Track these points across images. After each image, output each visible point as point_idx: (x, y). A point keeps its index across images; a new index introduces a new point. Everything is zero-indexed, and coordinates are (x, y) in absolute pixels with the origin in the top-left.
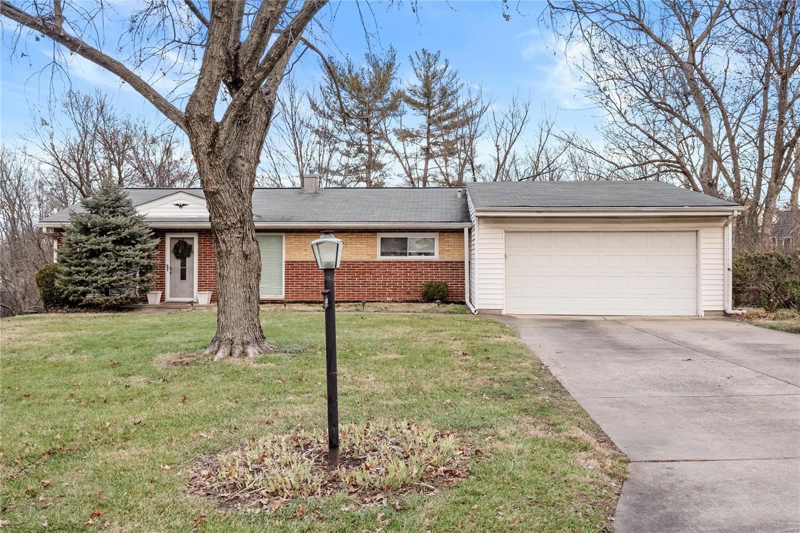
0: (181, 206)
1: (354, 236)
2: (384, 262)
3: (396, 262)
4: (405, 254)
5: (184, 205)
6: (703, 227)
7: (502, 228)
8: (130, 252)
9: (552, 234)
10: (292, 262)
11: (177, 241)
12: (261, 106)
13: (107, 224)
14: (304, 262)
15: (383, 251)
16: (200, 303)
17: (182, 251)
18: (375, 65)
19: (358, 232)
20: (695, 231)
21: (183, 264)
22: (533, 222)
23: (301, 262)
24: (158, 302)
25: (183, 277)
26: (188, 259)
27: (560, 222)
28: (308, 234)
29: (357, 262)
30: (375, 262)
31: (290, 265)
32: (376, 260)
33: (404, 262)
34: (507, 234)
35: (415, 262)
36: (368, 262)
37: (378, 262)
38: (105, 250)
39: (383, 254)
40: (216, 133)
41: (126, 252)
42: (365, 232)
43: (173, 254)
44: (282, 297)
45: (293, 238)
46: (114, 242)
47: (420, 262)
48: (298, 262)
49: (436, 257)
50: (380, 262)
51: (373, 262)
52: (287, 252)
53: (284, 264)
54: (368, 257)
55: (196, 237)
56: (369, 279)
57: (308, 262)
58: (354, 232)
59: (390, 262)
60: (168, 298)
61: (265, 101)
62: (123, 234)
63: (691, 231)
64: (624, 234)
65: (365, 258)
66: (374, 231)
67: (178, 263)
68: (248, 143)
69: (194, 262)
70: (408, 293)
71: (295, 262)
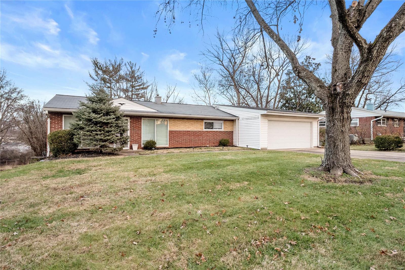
0: (122, 104)
1: (195, 121)
2: (206, 131)
3: (210, 131)
4: (212, 128)
6: (313, 121)
7: (267, 119)
10: (172, 131)
14: (176, 131)
19: (197, 120)
20: (311, 122)
23: (175, 131)
28: (178, 120)
29: (197, 131)
30: (203, 131)
33: (213, 131)
35: (216, 131)
39: (205, 128)
42: (199, 120)
44: (168, 146)
45: (172, 121)
47: (218, 131)
48: (174, 131)
49: (222, 130)
52: (170, 127)
53: (168, 132)
56: (201, 138)
57: (178, 131)
59: (208, 131)
65: (199, 130)
66: (202, 119)
70: (214, 143)
71: (173, 131)
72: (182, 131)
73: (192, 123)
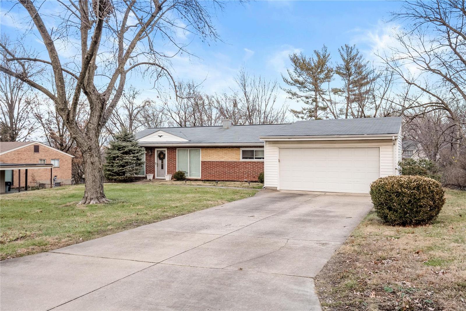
0: (160, 136)
1: (230, 149)
2: (243, 162)
3: (249, 162)
4: (253, 158)
5: (161, 136)
6: (381, 146)
7: (277, 146)
8: (127, 157)
9: (303, 149)
11: (160, 152)
12: (98, 101)
13: (120, 146)
15: (244, 157)
16: (166, 180)
17: (161, 156)
18: (318, 56)
19: (232, 148)
20: (378, 147)
21: (162, 162)
22: (292, 143)
24: (152, 178)
25: (162, 168)
26: (164, 160)
27: (305, 143)
28: (210, 149)
29: (232, 162)
30: (239, 162)
31: (203, 163)
32: (239, 161)
33: (252, 162)
34: (280, 149)
35: (257, 162)
36: (236, 162)
37: (240, 162)
38: (118, 157)
39: (243, 158)
40: (68, 115)
41: (126, 158)
42: (234, 148)
43: (158, 158)
44: (200, 178)
45: (205, 151)
46: (122, 153)
47: (259, 162)
48: (207, 162)
50: (242, 162)
51: (238, 162)
52: (202, 157)
53: (201, 162)
54: (236, 160)
55: (166, 150)
56: (237, 170)
57: (210, 162)
58: (230, 148)
59: (246, 162)
60: (156, 177)
61: (101, 99)
62: (126, 150)
63: (376, 148)
64: (340, 149)
65: (235, 160)
66: (239, 147)
67: (160, 162)
68: (93, 117)
69: (166, 161)
70: (254, 177)
71: (205, 162)
72: (214, 162)
73: (225, 152)
